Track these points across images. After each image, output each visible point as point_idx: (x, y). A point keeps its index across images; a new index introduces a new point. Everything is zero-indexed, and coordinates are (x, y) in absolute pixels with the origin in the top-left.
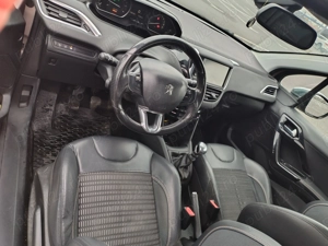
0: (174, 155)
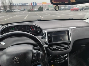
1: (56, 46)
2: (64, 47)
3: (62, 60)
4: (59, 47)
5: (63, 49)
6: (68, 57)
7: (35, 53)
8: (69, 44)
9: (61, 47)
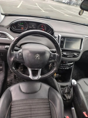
0: (62, 87)
1: (66, 52)
2: (74, 54)
3: (67, 67)
4: (69, 54)
5: (72, 57)
6: (73, 66)
7: (52, 54)
8: (79, 53)
9: (71, 54)
